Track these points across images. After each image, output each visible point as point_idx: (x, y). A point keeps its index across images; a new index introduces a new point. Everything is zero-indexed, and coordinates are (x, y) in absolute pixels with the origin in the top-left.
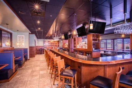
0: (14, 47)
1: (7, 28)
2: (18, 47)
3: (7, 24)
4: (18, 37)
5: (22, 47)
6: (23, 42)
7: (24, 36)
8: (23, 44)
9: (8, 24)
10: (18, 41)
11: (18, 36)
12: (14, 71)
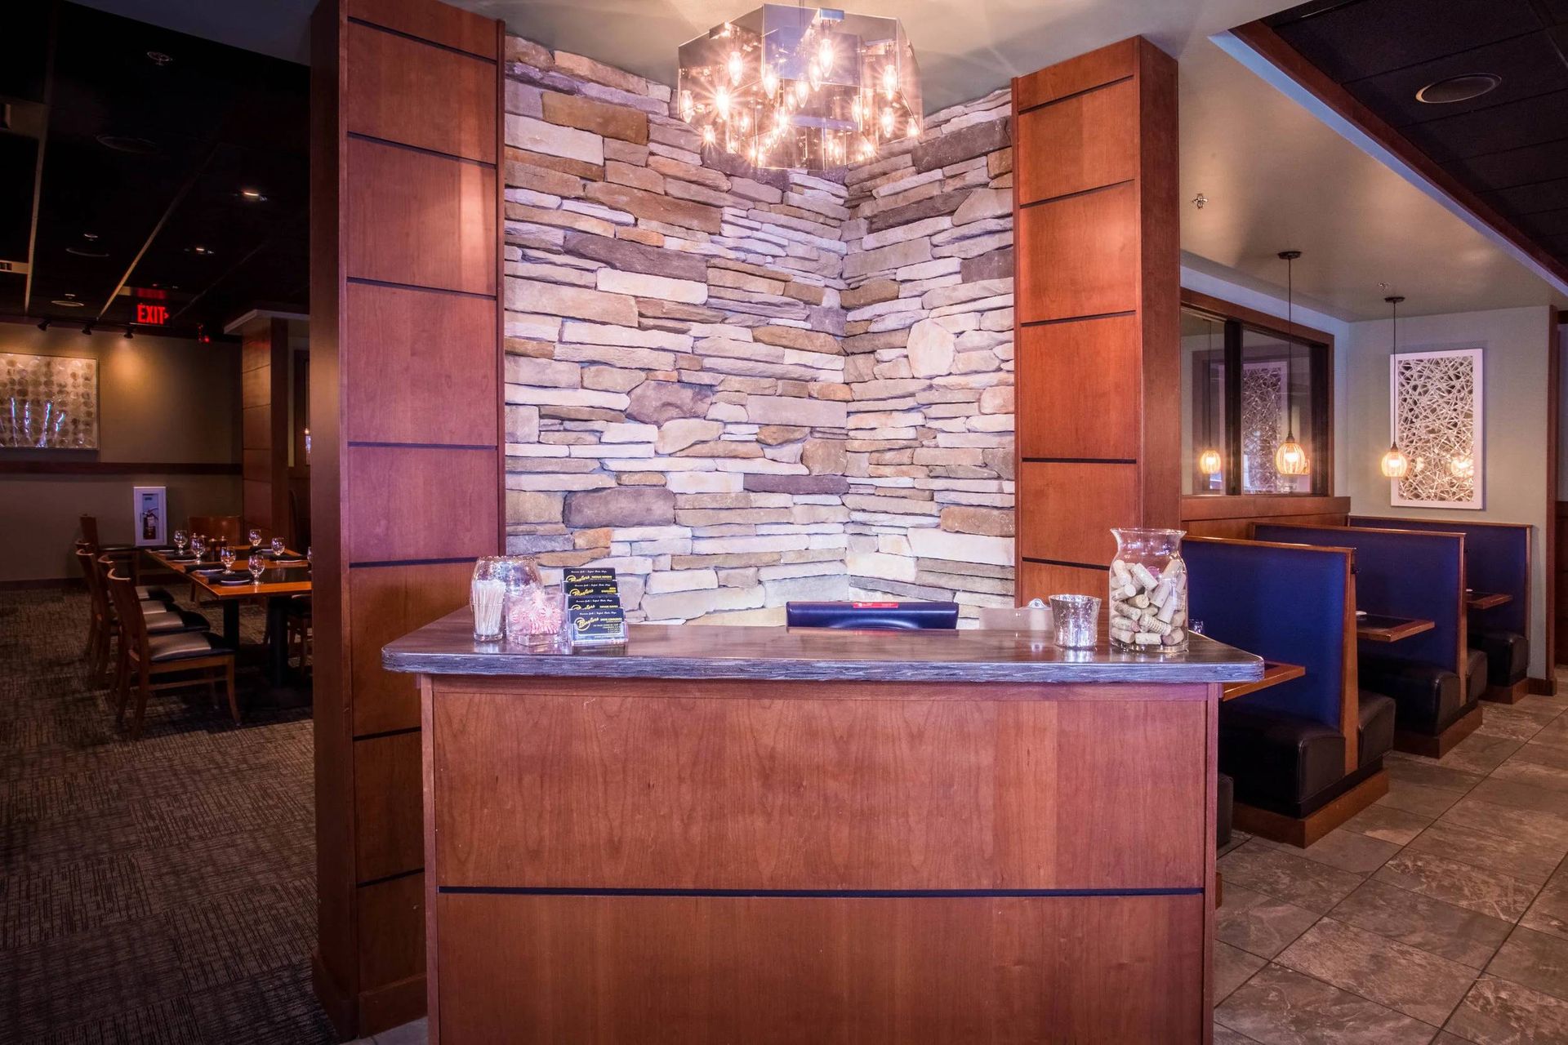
0: (1346, 501)
1: (1290, 294)
2: (1399, 502)
3: (1285, 255)
4: (1395, 379)
5: (1451, 504)
6: (1464, 444)
7: (1476, 355)
8: (1464, 467)
9: (1297, 254)
10: (1396, 430)
11: (1396, 360)
12: (1351, 762)
